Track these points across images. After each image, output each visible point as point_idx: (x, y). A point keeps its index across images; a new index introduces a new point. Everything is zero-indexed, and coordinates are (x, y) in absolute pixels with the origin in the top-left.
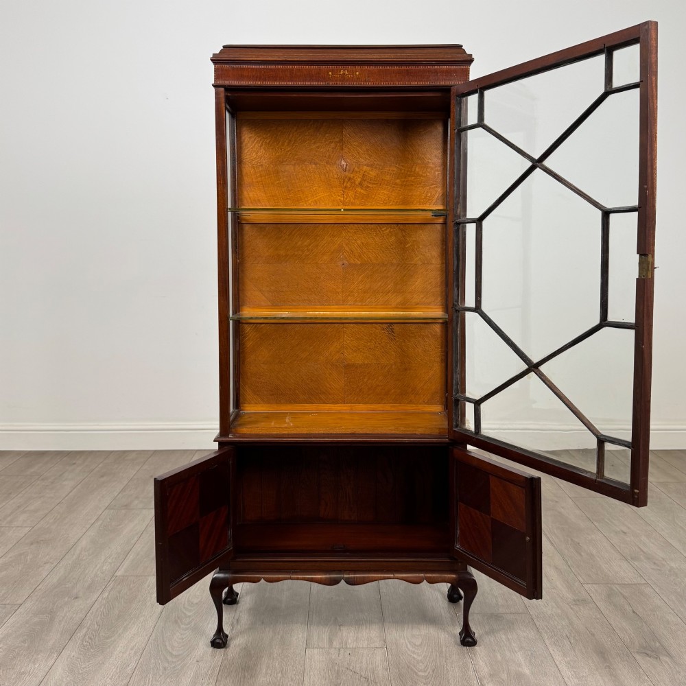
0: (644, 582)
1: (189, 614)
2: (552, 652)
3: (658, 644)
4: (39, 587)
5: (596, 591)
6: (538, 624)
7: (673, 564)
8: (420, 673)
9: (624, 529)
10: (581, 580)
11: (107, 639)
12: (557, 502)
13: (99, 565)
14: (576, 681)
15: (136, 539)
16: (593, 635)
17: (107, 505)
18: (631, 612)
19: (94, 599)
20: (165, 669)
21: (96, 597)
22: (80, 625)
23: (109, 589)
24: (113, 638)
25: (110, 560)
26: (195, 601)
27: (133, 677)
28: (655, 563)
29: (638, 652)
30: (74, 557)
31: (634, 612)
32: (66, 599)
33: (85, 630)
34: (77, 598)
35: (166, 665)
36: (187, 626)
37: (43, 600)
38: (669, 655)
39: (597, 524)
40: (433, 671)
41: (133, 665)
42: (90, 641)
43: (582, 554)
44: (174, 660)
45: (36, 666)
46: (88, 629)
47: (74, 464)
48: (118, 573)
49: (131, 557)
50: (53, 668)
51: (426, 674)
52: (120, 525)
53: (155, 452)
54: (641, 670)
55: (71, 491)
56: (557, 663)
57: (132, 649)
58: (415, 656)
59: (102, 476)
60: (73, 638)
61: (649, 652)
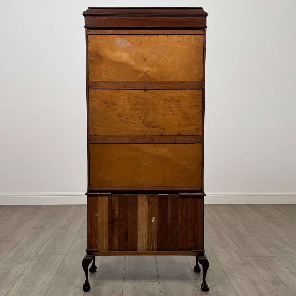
0: (273, 256)
1: (71, 269)
2: (232, 283)
3: (279, 280)
4: (3, 259)
5: (252, 259)
6: (226, 272)
7: (286, 249)
8: (174, 292)
9: (265, 235)
10: (245, 255)
11: (34, 279)
12: (235, 225)
13: (30, 250)
14: (243, 294)
15: (46, 240)
16: (250, 276)
17: (33, 227)
18: (267, 267)
19: (28, 264)
20: (61, 291)
21: (29, 263)
22: (22, 274)
23: (35, 260)
24: (37, 279)
25: (35, 249)
26: (74, 264)
27: (46, 294)
28: (278, 249)
29: (270, 283)
30: (19, 248)
31: (268, 267)
32: (16, 264)
33: (24, 276)
34: (20, 263)
35: (61, 289)
36: (70, 274)
37: (5, 264)
38: (284, 284)
39: (253, 234)
40: (180, 291)
41: (46, 289)
42: (27, 280)
43: (246, 245)
44: (65, 287)
45: (3, 290)
46: (26, 275)
47: (18, 210)
48: (39, 254)
49: (44, 247)
50: (11, 290)
51: (177, 292)
52: (39, 234)
53: (54, 205)
54: (271, 290)
55: (17, 221)
56: (235, 287)
57: (46, 283)
58: (172, 285)
59: (31, 215)
60: (19, 279)
61: (274, 283)
